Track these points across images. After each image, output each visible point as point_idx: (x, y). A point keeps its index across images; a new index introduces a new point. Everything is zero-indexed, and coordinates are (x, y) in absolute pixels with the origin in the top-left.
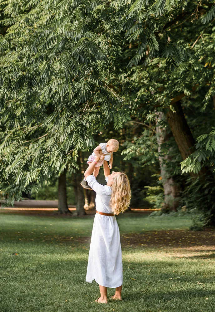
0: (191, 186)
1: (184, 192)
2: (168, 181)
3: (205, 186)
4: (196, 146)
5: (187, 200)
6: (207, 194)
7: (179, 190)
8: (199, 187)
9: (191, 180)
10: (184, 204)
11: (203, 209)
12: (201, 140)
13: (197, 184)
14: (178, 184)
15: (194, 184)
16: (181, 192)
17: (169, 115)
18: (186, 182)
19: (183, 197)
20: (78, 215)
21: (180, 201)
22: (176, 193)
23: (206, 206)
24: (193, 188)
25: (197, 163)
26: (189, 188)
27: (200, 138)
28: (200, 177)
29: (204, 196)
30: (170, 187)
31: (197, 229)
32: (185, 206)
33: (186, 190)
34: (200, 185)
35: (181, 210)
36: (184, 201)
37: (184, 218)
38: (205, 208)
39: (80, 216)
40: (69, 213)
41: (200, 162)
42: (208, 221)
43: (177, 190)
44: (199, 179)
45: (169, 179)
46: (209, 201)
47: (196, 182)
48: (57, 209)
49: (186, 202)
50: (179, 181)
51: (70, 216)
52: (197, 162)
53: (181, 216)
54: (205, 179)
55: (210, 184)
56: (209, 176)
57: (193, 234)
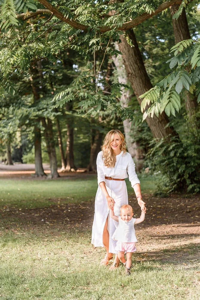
0: (155, 148)
1: (147, 155)
2: (132, 145)
3: (171, 148)
4: (169, 63)
5: (150, 162)
6: (173, 157)
7: (143, 153)
8: (164, 149)
9: (154, 141)
10: (147, 166)
11: (168, 173)
12: (181, 49)
13: (162, 146)
14: (141, 148)
15: (158, 146)
16: (144, 155)
17: (130, 71)
18: (149, 144)
19: (146, 160)
20: (52, 177)
21: (144, 164)
22: (140, 156)
23: (172, 170)
24: (156, 150)
25: (173, 95)
26: (153, 150)
27: (179, 47)
28: (164, 138)
29: (169, 159)
30: (134, 151)
31: (162, 195)
32: (148, 168)
33: (149, 153)
34: (165, 147)
35: (145, 172)
36: (147, 163)
37: (148, 180)
38: (170, 172)
39: (53, 178)
40: (45, 176)
41: (179, 93)
42: (174, 187)
43: (141, 153)
44: (164, 140)
45: (133, 143)
46: (175, 164)
47: (160, 143)
48: (34, 172)
49: (149, 164)
50: (142, 145)
51: (46, 178)
52: (172, 93)
53: (144, 177)
54: (171, 140)
55: (176, 146)
56: (174, 137)
57: (157, 202)
